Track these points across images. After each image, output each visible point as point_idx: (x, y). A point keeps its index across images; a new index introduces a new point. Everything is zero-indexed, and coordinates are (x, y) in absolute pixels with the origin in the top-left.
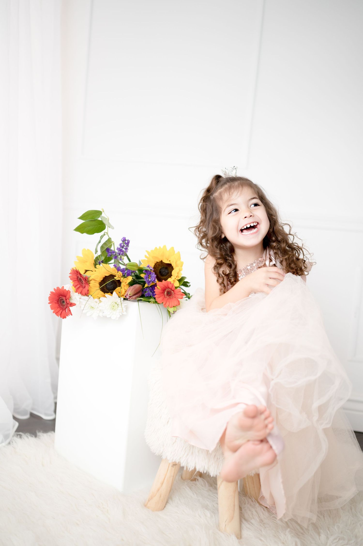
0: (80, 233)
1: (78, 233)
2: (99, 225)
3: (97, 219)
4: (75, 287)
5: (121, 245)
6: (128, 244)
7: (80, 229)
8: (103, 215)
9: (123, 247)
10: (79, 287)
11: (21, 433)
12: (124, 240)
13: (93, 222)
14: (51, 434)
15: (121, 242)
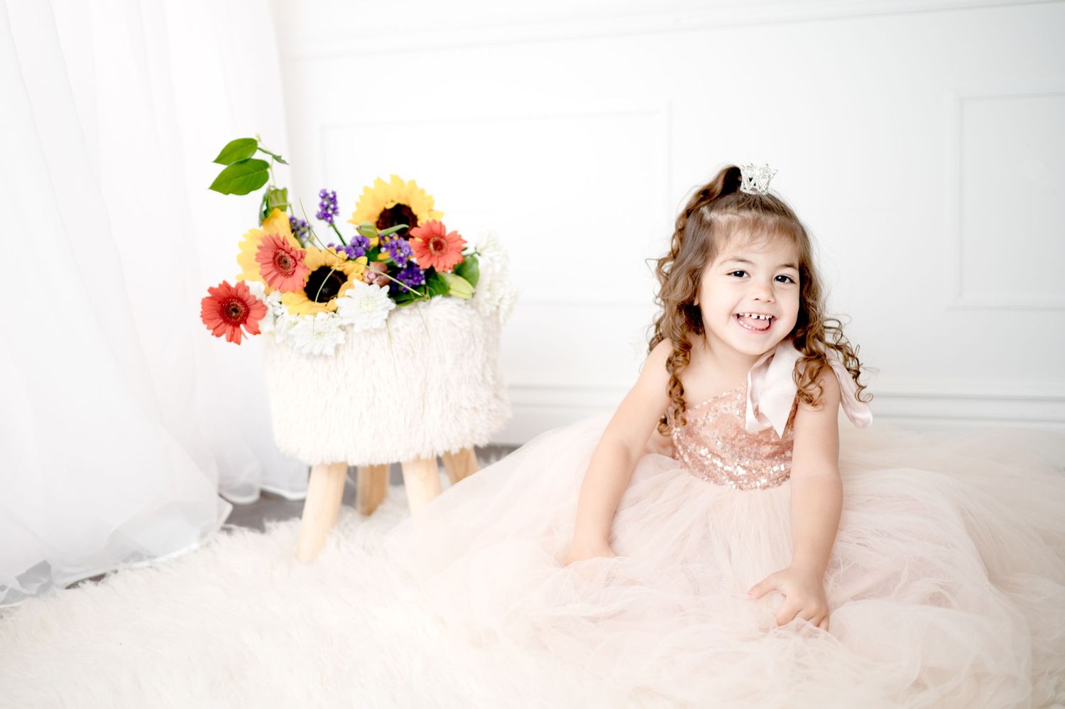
0: (221, 194)
2: (256, 173)
3: (248, 156)
4: (265, 277)
5: (322, 205)
6: (333, 200)
7: (220, 185)
8: (259, 146)
9: (327, 207)
10: (274, 278)
11: (231, 525)
12: (325, 196)
13: (244, 166)
14: (294, 523)
15: (320, 200)
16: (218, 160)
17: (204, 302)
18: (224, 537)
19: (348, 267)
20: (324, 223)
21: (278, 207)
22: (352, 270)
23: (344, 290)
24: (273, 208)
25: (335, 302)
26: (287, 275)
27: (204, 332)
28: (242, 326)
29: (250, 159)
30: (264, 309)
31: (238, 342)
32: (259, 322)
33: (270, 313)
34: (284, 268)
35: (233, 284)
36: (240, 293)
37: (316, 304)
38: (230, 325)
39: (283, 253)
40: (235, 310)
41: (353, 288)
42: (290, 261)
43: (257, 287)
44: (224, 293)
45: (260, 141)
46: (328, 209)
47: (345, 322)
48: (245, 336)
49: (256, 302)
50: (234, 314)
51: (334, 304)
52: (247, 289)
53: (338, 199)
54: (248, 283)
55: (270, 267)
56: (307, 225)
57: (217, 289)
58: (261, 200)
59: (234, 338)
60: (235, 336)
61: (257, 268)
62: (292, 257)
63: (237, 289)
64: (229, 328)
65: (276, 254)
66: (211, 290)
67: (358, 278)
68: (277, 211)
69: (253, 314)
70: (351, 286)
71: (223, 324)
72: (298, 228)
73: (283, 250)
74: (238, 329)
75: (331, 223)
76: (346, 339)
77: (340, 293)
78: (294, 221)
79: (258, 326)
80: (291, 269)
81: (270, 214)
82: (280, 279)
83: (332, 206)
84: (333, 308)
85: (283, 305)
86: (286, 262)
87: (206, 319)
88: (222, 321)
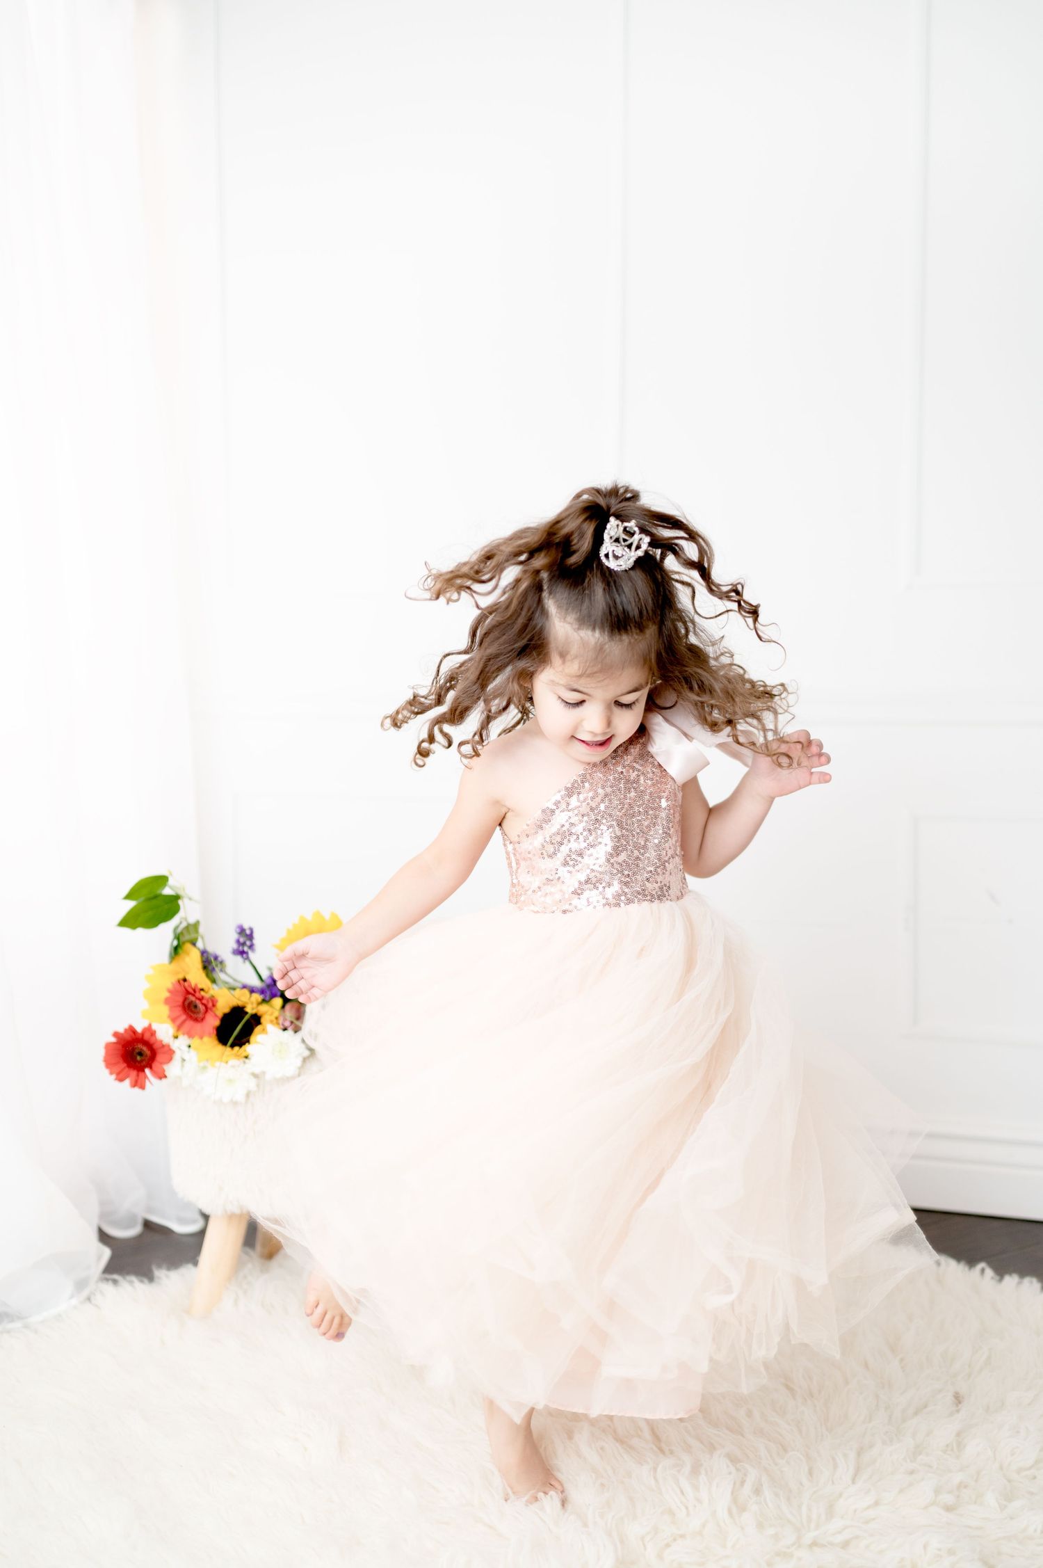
0: (130, 930)
1: (126, 931)
2: (167, 906)
3: (158, 892)
5: (238, 941)
6: (250, 937)
7: (129, 921)
8: (171, 882)
9: (244, 944)
10: (183, 1022)
11: (115, 1277)
12: (241, 931)
13: (155, 902)
14: (187, 1271)
15: (235, 936)
16: (128, 897)
17: (108, 1046)
18: (108, 1288)
19: (263, 1009)
20: (239, 958)
21: (188, 941)
22: (266, 1013)
23: (257, 1037)
24: (184, 943)
25: (248, 1048)
26: (196, 1020)
27: (106, 1077)
28: (147, 1071)
29: (160, 895)
30: (170, 1053)
31: (143, 1087)
32: (166, 1067)
33: (177, 1057)
34: (194, 1013)
35: (139, 1029)
36: (147, 1037)
37: (228, 1049)
38: (134, 1069)
39: (192, 998)
40: (140, 1054)
41: (267, 1033)
42: (202, 1008)
43: (164, 1032)
44: (128, 1037)
45: (171, 874)
46: (245, 943)
47: (257, 1071)
48: (150, 1081)
49: (163, 1046)
50: (139, 1058)
51: (245, 1051)
52: (153, 1033)
53: (255, 935)
54: (154, 1027)
55: (179, 1011)
56: (219, 959)
57: (122, 1034)
58: (171, 936)
59: (139, 1084)
60: (139, 1082)
61: (165, 1010)
62: (203, 1004)
63: (143, 1034)
64: (134, 1073)
65: (185, 999)
66: (116, 1034)
67: (271, 1022)
68: (188, 946)
69: (159, 1058)
70: (264, 1030)
71: (127, 1069)
72: (209, 964)
73: (194, 995)
74: (143, 1073)
75: (248, 958)
76: (258, 1086)
77: (252, 1038)
78: (205, 955)
79: (164, 1071)
80: (201, 1016)
81: (180, 951)
82: (190, 1023)
83: (248, 943)
84: (245, 1054)
85: (191, 1049)
86: (196, 1006)
87: (109, 1063)
88: (125, 1065)
